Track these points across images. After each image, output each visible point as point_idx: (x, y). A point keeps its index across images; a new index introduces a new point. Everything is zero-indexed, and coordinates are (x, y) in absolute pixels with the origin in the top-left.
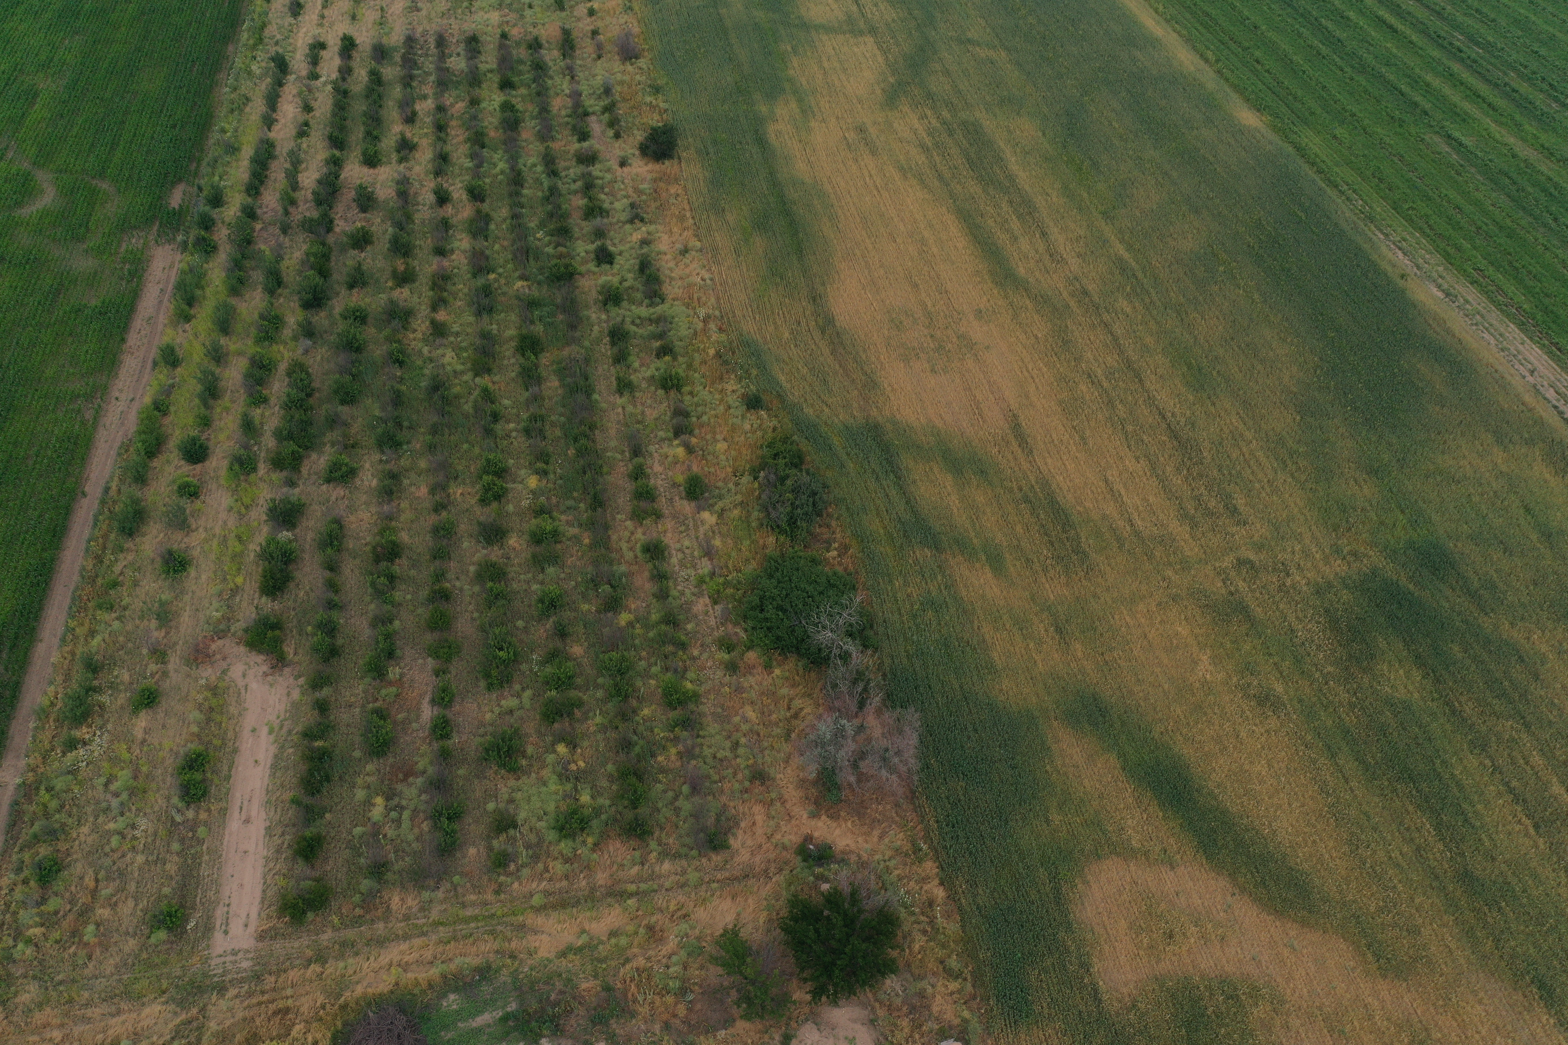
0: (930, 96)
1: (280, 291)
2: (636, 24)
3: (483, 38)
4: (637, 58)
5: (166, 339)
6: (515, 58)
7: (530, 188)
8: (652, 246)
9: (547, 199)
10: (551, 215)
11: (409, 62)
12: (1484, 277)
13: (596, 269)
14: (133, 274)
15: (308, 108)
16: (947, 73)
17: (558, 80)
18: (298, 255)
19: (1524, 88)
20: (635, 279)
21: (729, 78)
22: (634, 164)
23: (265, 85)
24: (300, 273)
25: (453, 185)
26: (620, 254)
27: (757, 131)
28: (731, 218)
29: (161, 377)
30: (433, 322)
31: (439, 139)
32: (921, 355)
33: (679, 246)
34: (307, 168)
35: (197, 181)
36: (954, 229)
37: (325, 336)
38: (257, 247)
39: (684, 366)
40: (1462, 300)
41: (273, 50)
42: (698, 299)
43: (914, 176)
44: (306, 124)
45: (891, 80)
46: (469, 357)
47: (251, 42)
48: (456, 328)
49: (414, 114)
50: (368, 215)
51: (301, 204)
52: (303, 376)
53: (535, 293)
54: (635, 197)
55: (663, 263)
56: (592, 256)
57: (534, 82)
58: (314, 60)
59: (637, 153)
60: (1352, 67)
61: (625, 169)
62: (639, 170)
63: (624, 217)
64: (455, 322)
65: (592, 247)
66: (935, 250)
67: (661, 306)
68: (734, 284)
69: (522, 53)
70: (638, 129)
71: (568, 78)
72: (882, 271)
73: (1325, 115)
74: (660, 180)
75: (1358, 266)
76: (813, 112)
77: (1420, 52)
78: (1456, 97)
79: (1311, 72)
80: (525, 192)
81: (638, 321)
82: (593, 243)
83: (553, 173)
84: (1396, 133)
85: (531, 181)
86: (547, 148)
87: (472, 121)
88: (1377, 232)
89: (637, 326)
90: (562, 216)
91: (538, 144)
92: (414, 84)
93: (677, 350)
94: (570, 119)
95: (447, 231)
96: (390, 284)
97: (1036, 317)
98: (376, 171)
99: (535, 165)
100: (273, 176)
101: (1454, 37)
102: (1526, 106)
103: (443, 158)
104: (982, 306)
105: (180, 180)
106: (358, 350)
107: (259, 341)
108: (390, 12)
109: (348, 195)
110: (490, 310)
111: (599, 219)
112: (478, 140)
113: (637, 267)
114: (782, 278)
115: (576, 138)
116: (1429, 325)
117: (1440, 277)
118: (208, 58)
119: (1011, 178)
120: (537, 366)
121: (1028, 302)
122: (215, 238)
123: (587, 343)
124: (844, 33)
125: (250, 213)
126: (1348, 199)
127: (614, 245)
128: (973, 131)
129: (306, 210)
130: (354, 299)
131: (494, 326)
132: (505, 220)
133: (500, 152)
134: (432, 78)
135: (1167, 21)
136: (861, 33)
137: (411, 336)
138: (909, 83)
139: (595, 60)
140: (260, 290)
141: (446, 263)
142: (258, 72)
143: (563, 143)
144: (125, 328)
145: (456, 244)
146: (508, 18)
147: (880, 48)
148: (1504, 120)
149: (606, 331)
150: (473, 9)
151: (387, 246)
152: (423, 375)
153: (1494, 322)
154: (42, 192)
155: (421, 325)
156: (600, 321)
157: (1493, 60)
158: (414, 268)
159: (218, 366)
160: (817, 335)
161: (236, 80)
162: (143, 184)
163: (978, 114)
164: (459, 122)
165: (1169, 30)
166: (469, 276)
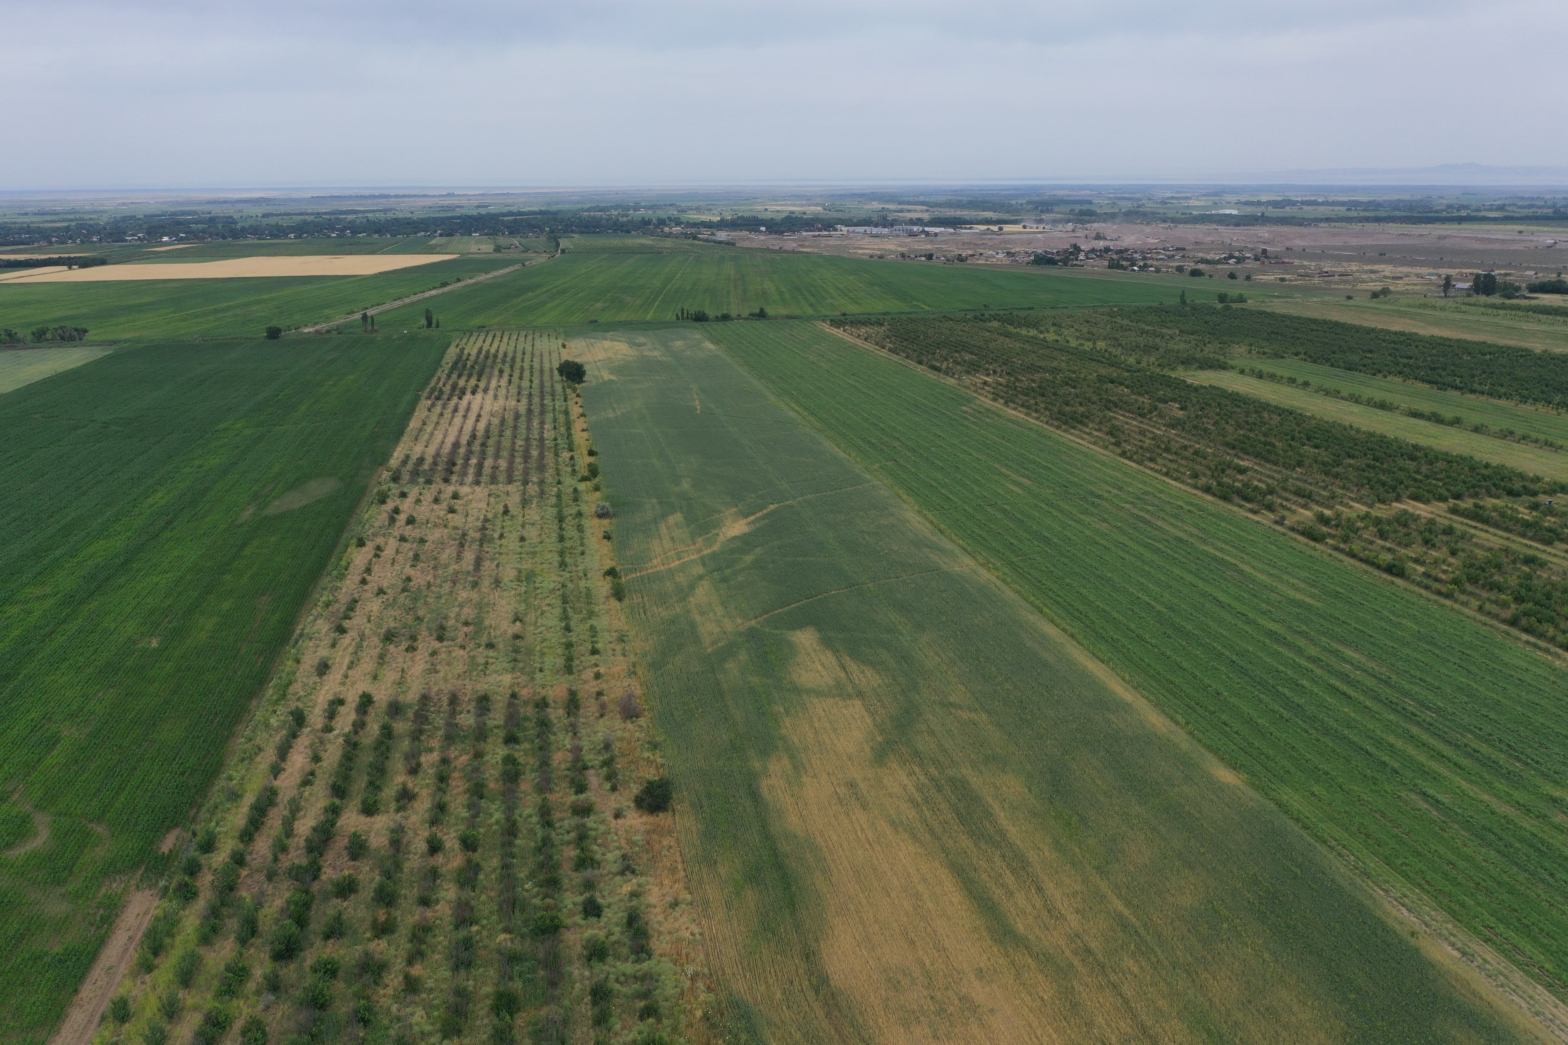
0: (917, 754)
1: (252, 940)
2: (638, 687)
3: (494, 698)
4: (637, 717)
5: (122, 991)
6: (522, 715)
7: (524, 838)
8: (642, 899)
9: (539, 850)
10: (541, 866)
11: (421, 717)
12: (1496, 935)
13: (583, 922)
14: (104, 920)
15: (316, 759)
16: (932, 733)
17: (561, 736)
18: (279, 903)
19: (1484, 748)
20: (622, 933)
21: (724, 737)
22: (629, 816)
23: (279, 737)
24: (277, 921)
25: (448, 834)
26: (609, 906)
27: (750, 786)
28: (722, 870)
29: (106, 1033)
30: (407, 977)
31: (440, 789)
32: (922, 1019)
33: (669, 899)
34: (305, 816)
35: (193, 826)
36: (949, 884)
37: (290, 990)
38: (239, 894)
39: (669, 1029)
40: (1479, 959)
41: (293, 705)
42: (687, 955)
43: (906, 830)
44: (312, 773)
45: (880, 739)
46: (439, 1017)
47: (275, 698)
48: (430, 984)
49: (419, 765)
50: (357, 863)
51: (292, 850)
52: (259, 1035)
53: (518, 947)
54: (627, 849)
55: (652, 917)
56: (580, 908)
57: (538, 737)
58: (331, 715)
59: (632, 805)
60: (1316, 729)
61: (620, 821)
62: (634, 822)
63: (615, 868)
64: (430, 978)
65: (580, 899)
66: (930, 905)
67: (647, 962)
68: (725, 940)
69: (529, 711)
70: (635, 783)
71: (571, 734)
72: (877, 927)
73: (1299, 773)
74: (654, 831)
75: (1365, 923)
76: (805, 768)
77: (1377, 715)
78: (1422, 758)
79: (1278, 734)
80: (518, 842)
81: (622, 979)
82: (581, 894)
83: (548, 824)
84: (1371, 790)
85: (525, 832)
86: (544, 799)
87: (474, 771)
88: (1376, 888)
89: (621, 983)
90: (553, 867)
91: (535, 795)
92: (422, 738)
93: (662, 1011)
94: (568, 773)
95: (434, 880)
96: (368, 935)
97: (1040, 977)
98: (373, 819)
99: (530, 816)
100: (269, 823)
101: (1405, 702)
102: (1491, 765)
103: (441, 808)
104: (982, 965)
105: (177, 825)
106: (323, 1007)
107: (219, 995)
108: (410, 673)
109: (341, 843)
110: (469, 965)
111: (590, 870)
112: (478, 791)
113: (625, 920)
114: (773, 933)
115: (573, 790)
116: (1453, 986)
117: (1451, 934)
118: (230, 712)
119: (1002, 833)
120: (511, 1028)
121: (1030, 961)
122: (198, 884)
123: (567, 1003)
124: (834, 696)
125: (239, 860)
126: (1339, 854)
127: (603, 897)
128: (960, 787)
129: (297, 856)
130: (328, 951)
131: (471, 983)
132: (494, 870)
133: (498, 802)
134: (441, 733)
135: (1135, 688)
136: (850, 697)
137: (382, 992)
138: (896, 742)
139: (598, 718)
140: (232, 939)
141: (429, 914)
142: (275, 724)
143: (561, 794)
144: (80, 978)
145: (442, 894)
146: (519, 680)
147: (868, 710)
148: (1473, 778)
149: (588, 990)
150: (488, 672)
151: (372, 894)
152: (388, 1037)
153: (1520, 984)
154: (36, 834)
155: (393, 981)
156: (583, 978)
157: (1448, 723)
158: (395, 918)
159: (170, 1022)
160: (810, 995)
161: (253, 732)
162: (139, 828)
163: (964, 771)
164: (461, 774)
165: (1138, 696)
166: (451, 927)
